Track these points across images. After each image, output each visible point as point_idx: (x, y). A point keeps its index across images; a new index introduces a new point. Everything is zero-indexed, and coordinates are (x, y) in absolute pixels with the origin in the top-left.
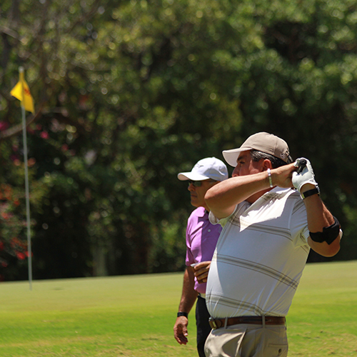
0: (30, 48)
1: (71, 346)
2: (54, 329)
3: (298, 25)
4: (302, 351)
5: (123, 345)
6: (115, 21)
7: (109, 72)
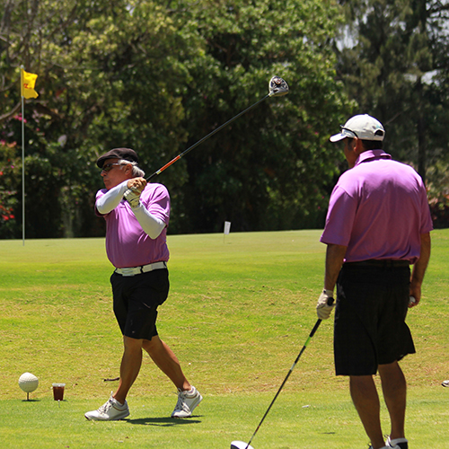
0: (17, 51)
1: (60, 292)
2: (45, 278)
3: (235, 36)
4: (248, 302)
5: (102, 292)
6: (88, 30)
7: (82, 71)
